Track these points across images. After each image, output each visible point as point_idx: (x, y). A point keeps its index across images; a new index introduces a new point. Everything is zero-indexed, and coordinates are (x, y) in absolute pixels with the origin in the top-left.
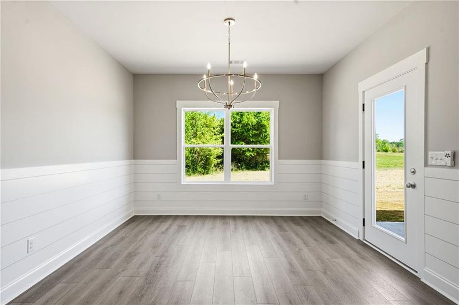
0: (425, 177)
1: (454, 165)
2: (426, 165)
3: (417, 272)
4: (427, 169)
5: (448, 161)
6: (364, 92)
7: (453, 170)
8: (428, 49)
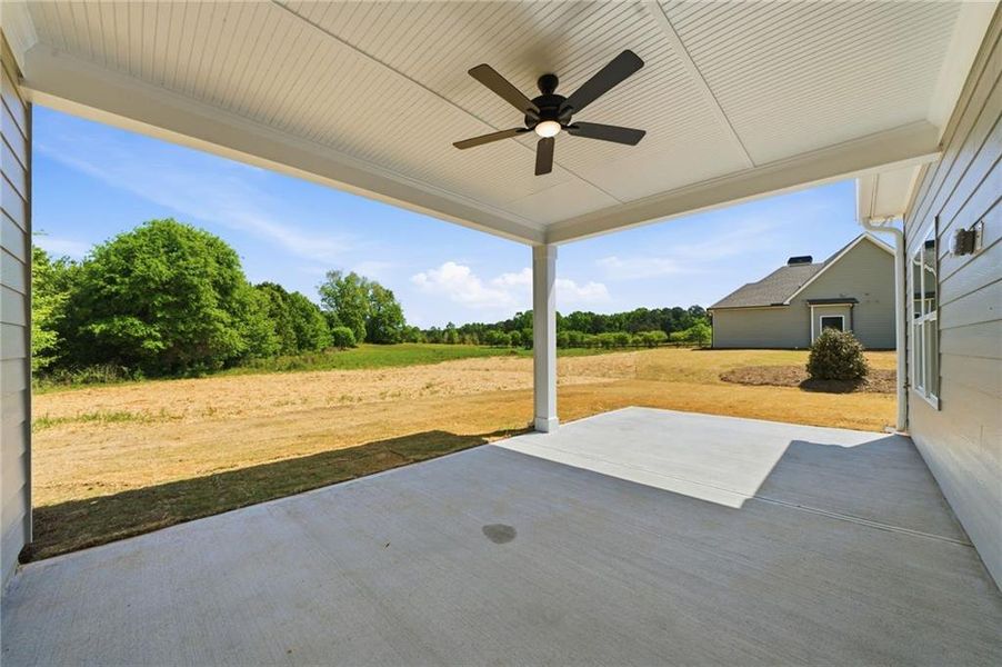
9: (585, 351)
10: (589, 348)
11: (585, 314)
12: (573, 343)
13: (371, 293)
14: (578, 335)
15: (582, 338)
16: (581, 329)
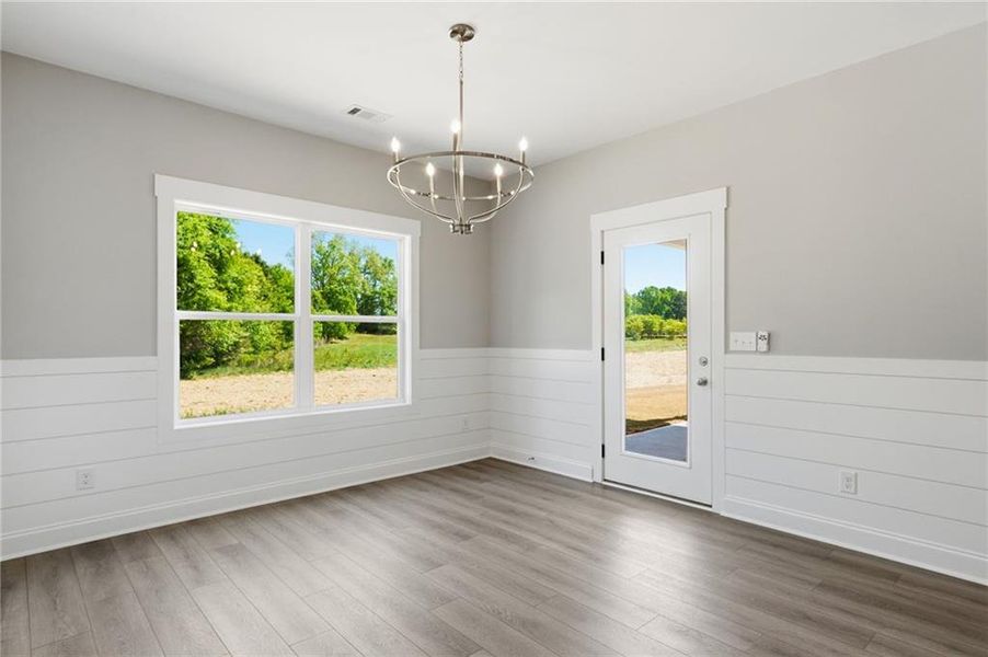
0: (725, 368)
1: (769, 349)
2: (727, 351)
3: (710, 506)
4: (728, 356)
5: (763, 345)
6: (603, 232)
7: (769, 357)
8: (728, 189)
9: (667, 342)
10: (671, 339)
11: (662, 291)
12: (648, 332)
13: (363, 263)
14: (656, 320)
15: (661, 324)
16: (656, 311)
